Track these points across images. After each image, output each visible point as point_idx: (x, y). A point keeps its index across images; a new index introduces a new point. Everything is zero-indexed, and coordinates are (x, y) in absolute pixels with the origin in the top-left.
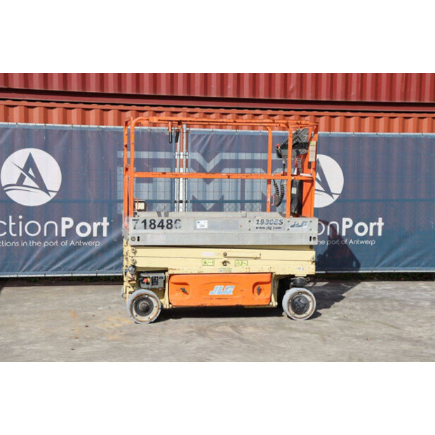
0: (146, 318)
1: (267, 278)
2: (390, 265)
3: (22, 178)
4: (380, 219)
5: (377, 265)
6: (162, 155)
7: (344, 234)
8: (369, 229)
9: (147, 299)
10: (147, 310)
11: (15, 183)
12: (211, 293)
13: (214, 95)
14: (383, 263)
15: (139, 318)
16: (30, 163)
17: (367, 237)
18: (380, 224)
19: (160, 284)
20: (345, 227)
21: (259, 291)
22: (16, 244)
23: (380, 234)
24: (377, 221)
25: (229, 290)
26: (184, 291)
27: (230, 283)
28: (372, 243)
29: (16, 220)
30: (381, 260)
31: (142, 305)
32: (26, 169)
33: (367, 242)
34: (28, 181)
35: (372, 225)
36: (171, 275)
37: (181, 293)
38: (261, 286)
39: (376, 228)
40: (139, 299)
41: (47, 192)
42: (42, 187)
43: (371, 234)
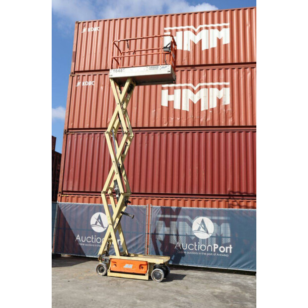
0: (102, 274)
1: (145, 263)
2: (235, 266)
3: (96, 222)
4: (231, 246)
5: (230, 266)
6: (174, 217)
7: (214, 251)
8: (226, 249)
9: (102, 267)
10: (102, 271)
11: (94, 224)
12: (124, 267)
13: (195, 193)
14: (233, 265)
15: (100, 273)
16: (99, 217)
17: (225, 253)
18: (231, 248)
19: (108, 262)
20: (215, 248)
21: (142, 268)
22: (94, 245)
23: (231, 252)
24: (229, 246)
25: (131, 266)
26: (115, 265)
27: (130, 263)
28: (227, 256)
29: (94, 237)
30: (232, 264)
31: (101, 268)
32: (98, 220)
33: (225, 255)
34: (98, 224)
35: (227, 248)
36: (111, 259)
37: (114, 266)
38: (143, 266)
39: (229, 249)
40: (100, 266)
41: (104, 227)
42: (102, 226)
43: (227, 252)
